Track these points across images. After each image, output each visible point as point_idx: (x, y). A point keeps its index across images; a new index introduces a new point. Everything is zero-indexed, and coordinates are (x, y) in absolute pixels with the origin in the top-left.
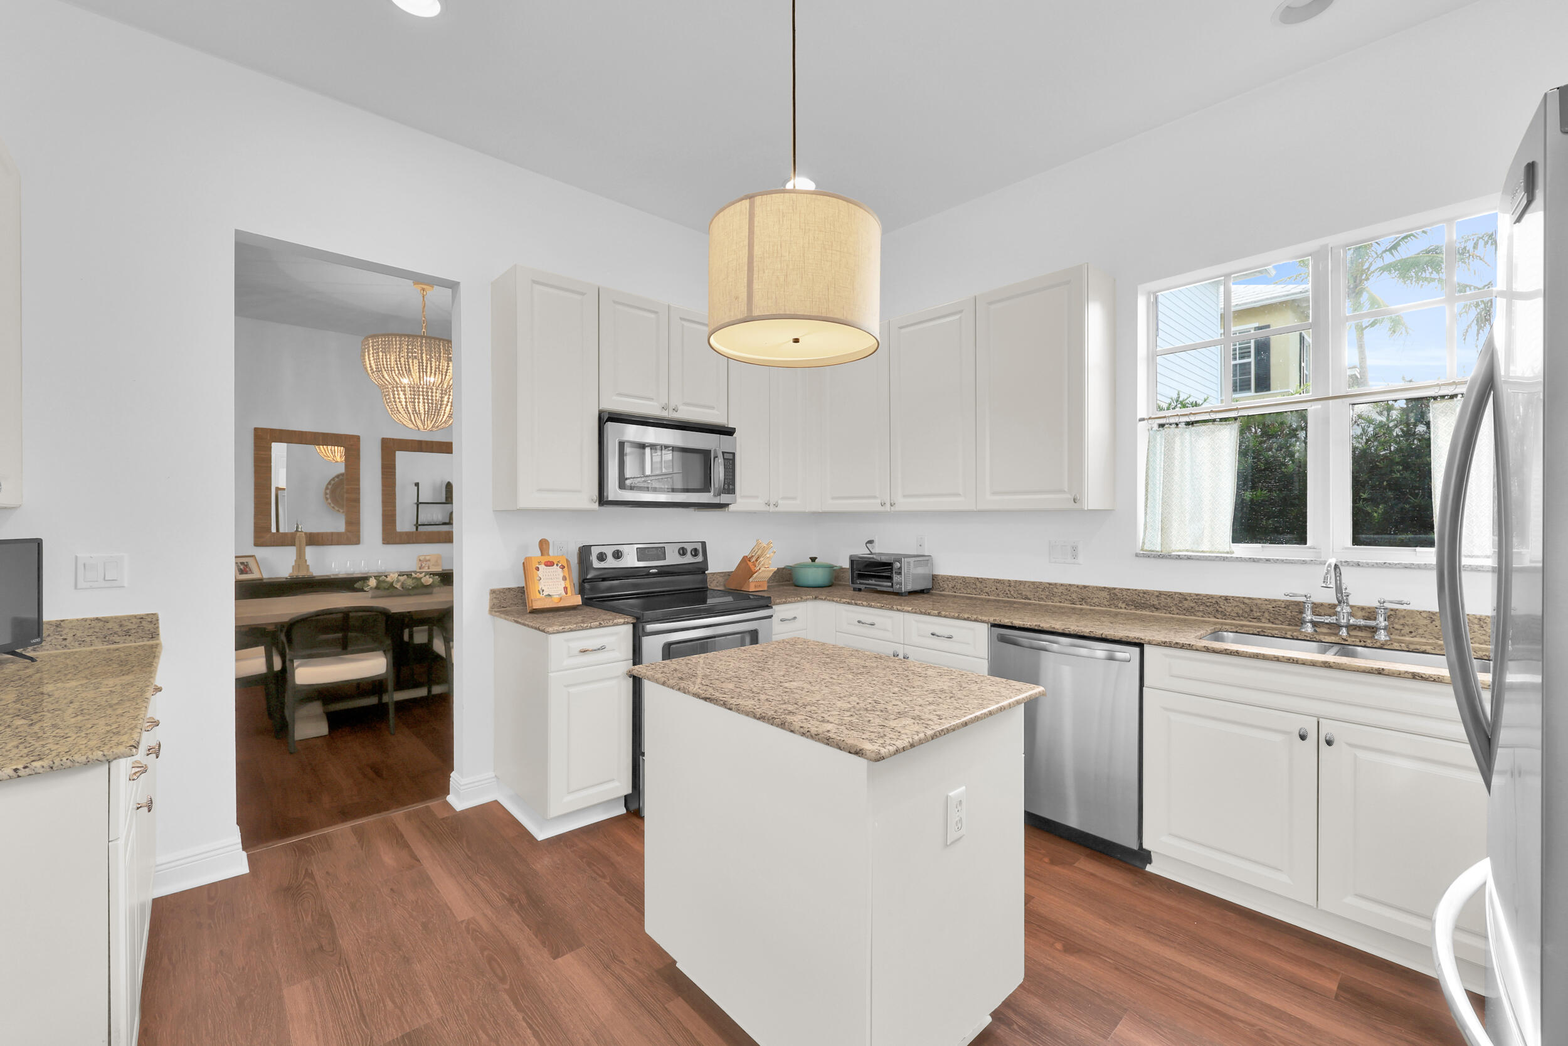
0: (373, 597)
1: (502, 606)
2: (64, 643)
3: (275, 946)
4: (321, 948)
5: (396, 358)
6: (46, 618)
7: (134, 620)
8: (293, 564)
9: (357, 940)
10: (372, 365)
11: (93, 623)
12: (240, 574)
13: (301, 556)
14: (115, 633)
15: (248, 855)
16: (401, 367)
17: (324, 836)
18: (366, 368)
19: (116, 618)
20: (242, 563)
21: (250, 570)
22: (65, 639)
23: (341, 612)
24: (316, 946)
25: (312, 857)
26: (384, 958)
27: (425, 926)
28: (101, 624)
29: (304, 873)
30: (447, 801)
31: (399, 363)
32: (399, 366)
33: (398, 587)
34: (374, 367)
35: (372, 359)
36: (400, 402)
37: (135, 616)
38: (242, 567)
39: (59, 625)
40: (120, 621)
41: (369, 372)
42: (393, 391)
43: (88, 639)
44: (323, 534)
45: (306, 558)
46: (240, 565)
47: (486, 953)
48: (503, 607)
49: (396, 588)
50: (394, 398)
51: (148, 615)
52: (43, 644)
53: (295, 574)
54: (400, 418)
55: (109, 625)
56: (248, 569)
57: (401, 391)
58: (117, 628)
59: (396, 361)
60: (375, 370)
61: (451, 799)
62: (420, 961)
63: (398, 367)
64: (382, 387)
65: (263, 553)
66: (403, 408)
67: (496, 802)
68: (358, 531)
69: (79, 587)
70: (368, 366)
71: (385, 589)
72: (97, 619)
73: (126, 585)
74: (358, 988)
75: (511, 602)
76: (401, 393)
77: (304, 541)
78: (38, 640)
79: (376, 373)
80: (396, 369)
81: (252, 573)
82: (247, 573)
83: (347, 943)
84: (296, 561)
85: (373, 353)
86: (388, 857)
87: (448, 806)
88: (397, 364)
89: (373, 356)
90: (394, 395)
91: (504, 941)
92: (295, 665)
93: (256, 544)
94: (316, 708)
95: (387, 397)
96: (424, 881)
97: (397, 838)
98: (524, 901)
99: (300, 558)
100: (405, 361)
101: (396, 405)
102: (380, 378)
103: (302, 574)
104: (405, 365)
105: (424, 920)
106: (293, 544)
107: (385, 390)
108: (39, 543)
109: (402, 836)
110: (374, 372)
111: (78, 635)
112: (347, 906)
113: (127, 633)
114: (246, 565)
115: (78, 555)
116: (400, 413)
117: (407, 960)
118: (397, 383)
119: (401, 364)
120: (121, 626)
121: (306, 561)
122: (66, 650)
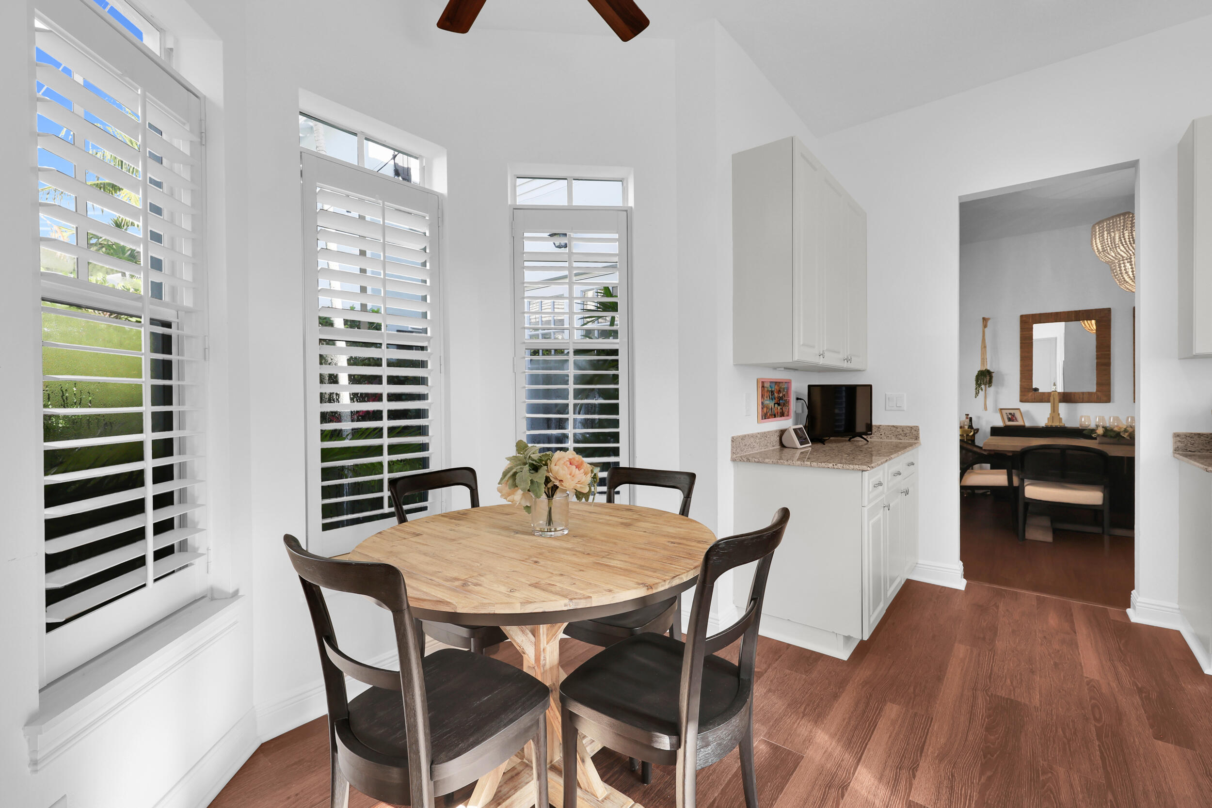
0: (1100, 443)
1: (1188, 449)
2: (881, 436)
3: (961, 625)
4: (984, 639)
5: (1120, 235)
6: (873, 423)
7: (908, 429)
8: (1049, 416)
9: (1007, 646)
10: (1099, 247)
11: (892, 428)
12: (1009, 421)
13: (1054, 410)
14: (901, 434)
15: (967, 583)
16: (1125, 242)
17: (1016, 593)
18: (1093, 249)
19: (901, 426)
20: (1010, 414)
21: (1016, 419)
22: (881, 435)
23: (1058, 449)
24: (982, 636)
25: (1003, 599)
26: (1018, 663)
27: (1056, 664)
28: (895, 429)
29: (993, 603)
30: (1126, 612)
31: (1123, 239)
32: (1123, 241)
33: (1125, 436)
34: (1100, 248)
35: (1098, 240)
36: (1126, 273)
37: (909, 427)
38: (1010, 416)
39: (879, 427)
40: (903, 428)
41: (1097, 253)
42: (1120, 264)
43: (890, 436)
44: (1075, 393)
45: (1060, 412)
46: (1008, 414)
47: (1093, 701)
48: (1190, 451)
49: (1124, 437)
50: (1121, 270)
51: (914, 426)
52: (873, 435)
53: (1050, 424)
54: (1128, 287)
55: (898, 430)
56: (1014, 418)
57: (1128, 262)
58: (901, 432)
59: (1120, 238)
60: (1101, 250)
61: (1129, 611)
62: (1041, 677)
63: (1122, 243)
64: (1110, 263)
65: (1025, 407)
66: (1129, 277)
67: (1178, 632)
68: (1109, 391)
69: (887, 409)
70: (1096, 248)
71: (1111, 437)
72: (893, 426)
73: (905, 409)
74: (995, 665)
75: (1201, 447)
76: (1128, 265)
77: (1057, 399)
78: (870, 433)
79: (1102, 253)
80: (1120, 245)
81: (1017, 421)
82: (1013, 421)
83: (1000, 645)
84: (1050, 414)
85: (1099, 237)
86: (1053, 620)
87: (1126, 616)
88: (1121, 240)
89: (1099, 240)
90: (1120, 267)
91: (1115, 705)
92: (1025, 484)
93: (1021, 401)
94: (1046, 521)
95: (1115, 271)
96: (1073, 644)
97: (1067, 615)
98: (1154, 696)
99: (1054, 412)
100: (1129, 236)
101: (1122, 276)
102: (1106, 256)
103: (1056, 424)
104: (1129, 239)
105: (1057, 661)
106: (1049, 401)
107: (1113, 265)
108: (871, 386)
109: (1072, 615)
110: (1100, 253)
111: (886, 433)
112: (1011, 630)
113: (905, 435)
114: (1013, 415)
115: (887, 393)
116: (1127, 282)
117: (1032, 672)
118: (1123, 257)
119: (1125, 239)
120: (903, 431)
121: (1059, 414)
122: (882, 440)
